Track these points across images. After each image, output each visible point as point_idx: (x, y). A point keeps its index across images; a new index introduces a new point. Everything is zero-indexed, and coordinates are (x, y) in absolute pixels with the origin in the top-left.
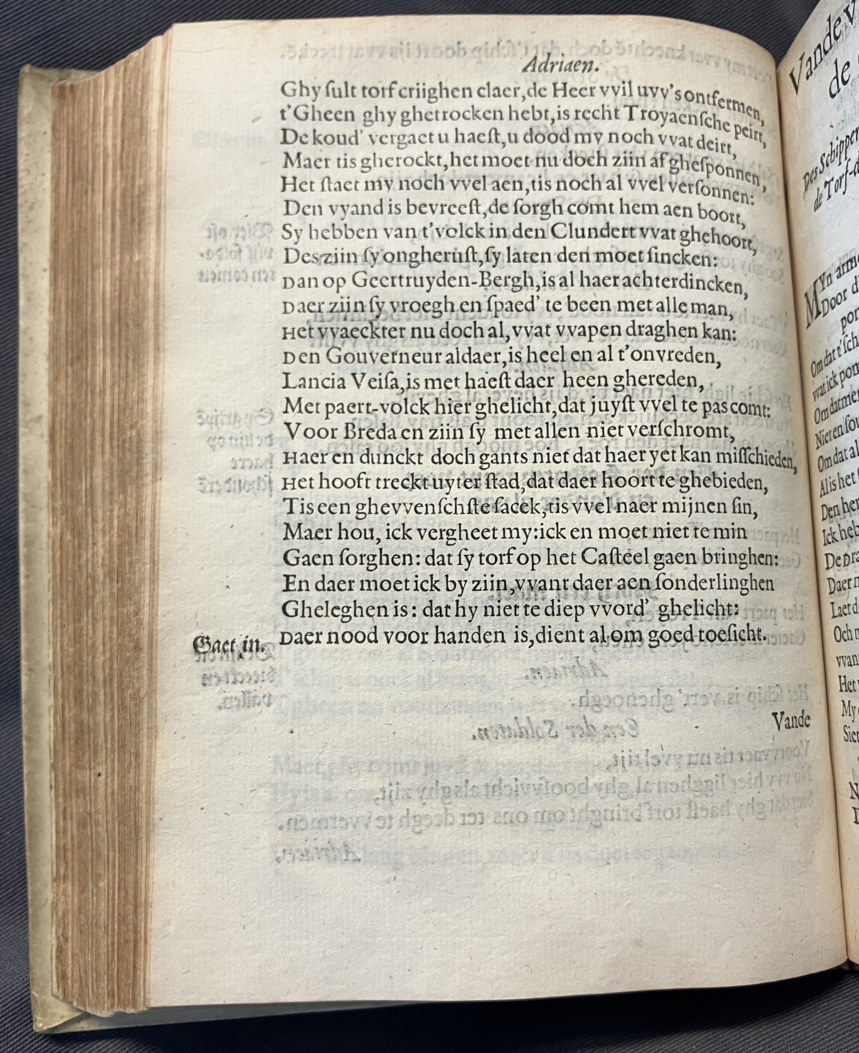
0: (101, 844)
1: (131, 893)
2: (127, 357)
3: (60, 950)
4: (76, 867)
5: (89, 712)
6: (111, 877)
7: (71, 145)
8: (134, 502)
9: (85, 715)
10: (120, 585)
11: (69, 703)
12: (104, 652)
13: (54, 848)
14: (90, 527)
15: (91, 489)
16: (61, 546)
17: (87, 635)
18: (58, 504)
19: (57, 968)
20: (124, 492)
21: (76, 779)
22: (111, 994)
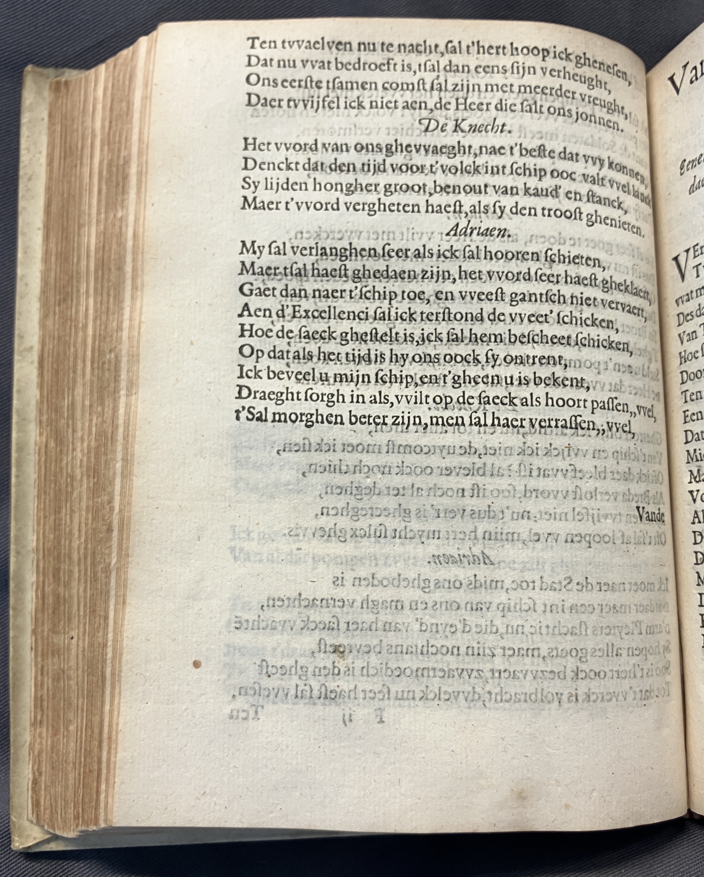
0: (72, 695)
1: (96, 731)
2: (109, 295)
3: (35, 782)
4: (50, 714)
5: (65, 586)
6: (79, 721)
7: (64, 129)
8: (110, 412)
9: (61, 590)
10: (95, 480)
11: (49, 579)
12: (80, 537)
13: (33, 698)
14: (70, 436)
15: (73, 405)
16: (46, 452)
17: (65, 524)
18: (45, 418)
19: (32, 798)
20: (102, 404)
21: (53, 642)
22: (76, 817)
